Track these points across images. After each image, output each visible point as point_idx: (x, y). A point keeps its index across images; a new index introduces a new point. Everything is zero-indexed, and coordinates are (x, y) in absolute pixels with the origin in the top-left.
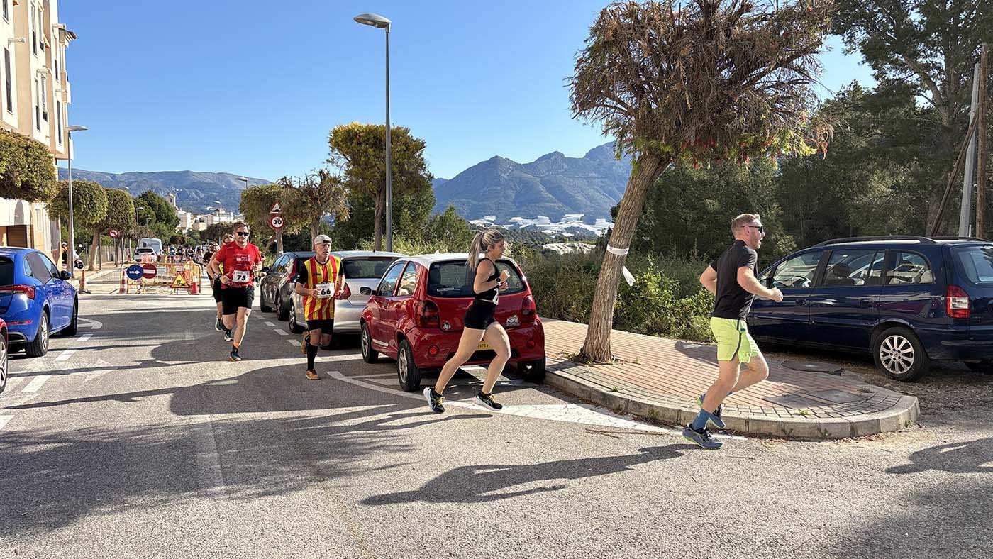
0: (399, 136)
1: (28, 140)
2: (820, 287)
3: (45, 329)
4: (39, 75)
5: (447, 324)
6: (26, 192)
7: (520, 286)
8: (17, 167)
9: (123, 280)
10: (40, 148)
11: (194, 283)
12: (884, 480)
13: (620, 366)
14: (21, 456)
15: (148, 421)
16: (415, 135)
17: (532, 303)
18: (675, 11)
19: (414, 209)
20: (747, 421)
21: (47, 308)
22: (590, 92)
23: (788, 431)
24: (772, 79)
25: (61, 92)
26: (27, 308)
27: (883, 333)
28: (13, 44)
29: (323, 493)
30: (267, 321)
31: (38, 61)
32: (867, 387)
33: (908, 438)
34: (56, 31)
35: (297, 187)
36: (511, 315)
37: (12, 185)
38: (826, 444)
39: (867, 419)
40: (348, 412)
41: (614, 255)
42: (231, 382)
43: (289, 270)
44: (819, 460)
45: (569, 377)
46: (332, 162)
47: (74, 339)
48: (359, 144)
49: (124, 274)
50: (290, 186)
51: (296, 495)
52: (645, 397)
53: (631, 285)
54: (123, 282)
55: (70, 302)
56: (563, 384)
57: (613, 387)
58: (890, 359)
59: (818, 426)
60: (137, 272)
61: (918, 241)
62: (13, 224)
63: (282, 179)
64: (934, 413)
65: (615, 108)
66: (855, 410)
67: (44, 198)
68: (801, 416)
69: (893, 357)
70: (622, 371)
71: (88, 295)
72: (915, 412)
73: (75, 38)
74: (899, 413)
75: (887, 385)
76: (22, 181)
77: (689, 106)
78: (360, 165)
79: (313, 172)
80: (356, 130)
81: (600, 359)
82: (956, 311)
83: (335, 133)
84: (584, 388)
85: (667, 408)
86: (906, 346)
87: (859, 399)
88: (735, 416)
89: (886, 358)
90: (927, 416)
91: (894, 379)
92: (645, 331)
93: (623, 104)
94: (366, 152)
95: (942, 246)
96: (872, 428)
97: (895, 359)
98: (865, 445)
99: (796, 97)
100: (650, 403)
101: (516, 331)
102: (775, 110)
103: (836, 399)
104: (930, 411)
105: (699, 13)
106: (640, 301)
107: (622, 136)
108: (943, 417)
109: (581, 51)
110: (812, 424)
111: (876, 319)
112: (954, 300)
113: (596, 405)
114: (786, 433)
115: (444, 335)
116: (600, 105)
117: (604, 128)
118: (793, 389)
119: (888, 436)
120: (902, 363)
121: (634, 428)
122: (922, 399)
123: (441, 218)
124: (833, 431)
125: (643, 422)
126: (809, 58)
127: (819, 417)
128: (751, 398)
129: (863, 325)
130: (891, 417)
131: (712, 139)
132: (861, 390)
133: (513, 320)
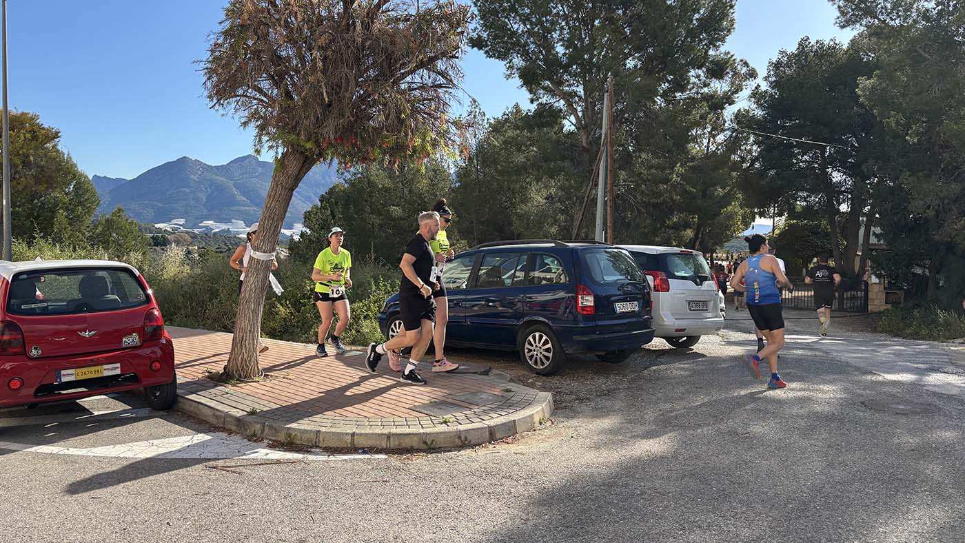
2: (474, 289)
5: (35, 349)
7: (143, 298)
12: (512, 490)
13: (267, 383)
17: (157, 317)
19: (73, 211)
20: (389, 436)
23: (429, 443)
24: (416, 80)
27: (528, 330)
32: (511, 386)
33: (541, 437)
36: (130, 334)
38: (465, 453)
39: (504, 421)
41: (258, 261)
44: (455, 473)
45: (202, 401)
53: (280, 294)
56: (195, 410)
57: (251, 410)
59: (459, 434)
61: (553, 245)
64: (566, 407)
65: (258, 99)
66: (496, 412)
68: (444, 425)
69: (536, 353)
70: (267, 389)
72: (548, 408)
74: (535, 411)
77: (327, 99)
81: (245, 377)
82: (584, 308)
84: (218, 413)
85: (305, 430)
86: (546, 343)
87: (501, 399)
88: (377, 431)
90: (561, 408)
91: (537, 373)
93: (265, 95)
95: (573, 250)
96: (509, 430)
97: (537, 355)
98: (502, 450)
100: (288, 425)
101: (140, 352)
103: (479, 401)
104: (564, 404)
107: (262, 130)
108: (573, 410)
109: (215, 34)
110: (453, 432)
111: (520, 318)
112: (582, 298)
113: (230, 432)
114: (427, 445)
115: (30, 364)
116: (243, 96)
117: (243, 120)
118: (441, 394)
119: (523, 437)
120: (543, 358)
121: (264, 458)
122: (557, 394)
123: (107, 220)
124: (473, 438)
125: (277, 448)
126: (451, 63)
127: (461, 424)
128: (398, 408)
129: (511, 323)
130: (527, 417)
131: (353, 137)
132: (503, 390)
133: (132, 340)
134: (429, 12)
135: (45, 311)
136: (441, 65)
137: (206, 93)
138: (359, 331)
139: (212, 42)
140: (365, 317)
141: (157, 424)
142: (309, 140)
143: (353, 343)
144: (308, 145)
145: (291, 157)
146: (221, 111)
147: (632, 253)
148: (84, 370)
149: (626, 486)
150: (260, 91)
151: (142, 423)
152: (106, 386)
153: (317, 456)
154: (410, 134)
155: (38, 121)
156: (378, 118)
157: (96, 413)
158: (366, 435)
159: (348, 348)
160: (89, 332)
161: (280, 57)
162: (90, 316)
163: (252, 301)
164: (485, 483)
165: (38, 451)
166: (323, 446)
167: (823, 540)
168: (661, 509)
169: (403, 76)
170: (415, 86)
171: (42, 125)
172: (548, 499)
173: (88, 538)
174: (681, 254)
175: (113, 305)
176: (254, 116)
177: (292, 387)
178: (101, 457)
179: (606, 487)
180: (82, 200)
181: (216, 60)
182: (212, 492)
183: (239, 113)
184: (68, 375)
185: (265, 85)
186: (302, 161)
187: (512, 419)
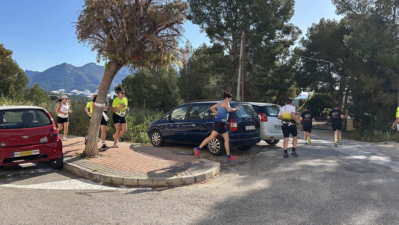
2: (187, 120)
5: (3, 143)
7: (49, 122)
12: (204, 203)
13: (102, 158)
20: (153, 180)
23: (170, 183)
24: (165, 33)
32: (203, 160)
33: (215, 181)
36: (43, 137)
38: (185, 187)
39: (200, 174)
41: (98, 107)
44: (181, 196)
45: (74, 166)
52: (109, 173)
56: (71, 169)
57: (94, 169)
59: (182, 180)
64: (225, 169)
65: (99, 39)
66: (197, 171)
68: (176, 176)
69: (213, 146)
70: (102, 160)
72: (218, 169)
74: (213, 170)
77: (128, 40)
81: (92, 156)
82: (233, 128)
84: (81, 171)
85: (118, 178)
86: (217, 142)
87: (199, 165)
90: (223, 169)
91: (213, 155)
93: (102, 38)
96: (203, 178)
98: (200, 186)
99: (174, 41)
100: (111, 176)
101: (48, 145)
107: (100, 52)
108: (229, 170)
109: (80, 11)
110: (179, 179)
112: (232, 124)
113: (86, 179)
115: (1, 149)
116: (92, 38)
117: (92, 48)
118: (175, 163)
119: (208, 181)
120: (216, 148)
121: (101, 189)
122: (222, 163)
123: (32, 89)
124: (188, 181)
125: (106, 186)
126: (180, 26)
127: (183, 176)
129: (203, 134)
130: (210, 173)
131: (139, 56)
132: (200, 162)
133: (45, 140)
134: (171, 4)
135: (7, 127)
136: (175, 26)
137: (76, 36)
138: (139, 137)
139: (79, 15)
140: (142, 131)
141: (55, 175)
142: (120, 57)
143: (137, 142)
144: (120, 59)
145: (112, 64)
146: (83, 44)
147: (253, 106)
148: (24, 152)
149: (251, 201)
150: (100, 36)
151: (48, 175)
152: (33, 159)
153: (123, 189)
154: (163, 55)
156: (149, 48)
158: (143, 180)
159: (135, 144)
160: (26, 136)
161: (108, 22)
162: (27, 129)
163: (95, 123)
164: (193, 200)
165: (4, 186)
166: (126, 184)
167: (331, 223)
168: (265, 210)
169: (160, 31)
170: (165, 35)
171: (5, 48)
172: (219, 206)
173: (27, 223)
174: (272, 106)
175: (36, 125)
176: (97, 46)
177: (112, 160)
178: (31, 189)
179: (243, 202)
180: (21, 80)
181: (81, 22)
182: (79, 203)
183: (90, 45)
184: (17, 154)
185: (102, 33)
186: (117, 65)
187: (204, 174)
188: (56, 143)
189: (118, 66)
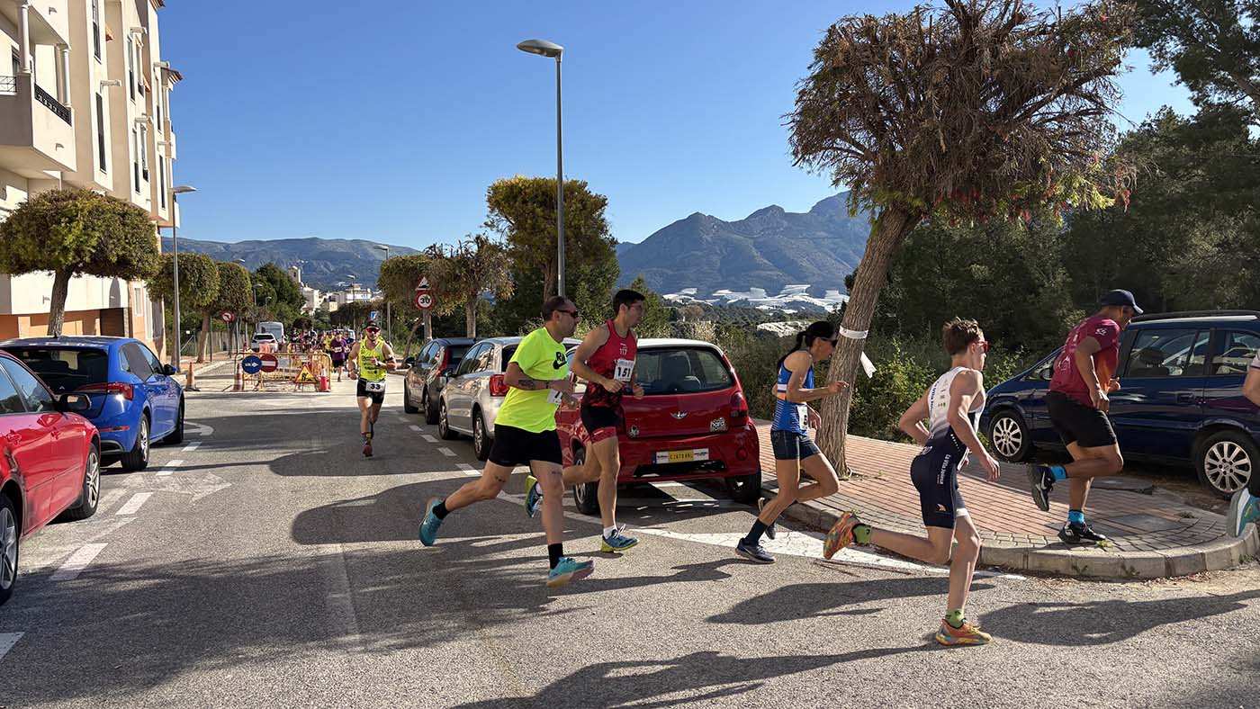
0: (575, 192)
1: (124, 205)
3: (145, 436)
4: (138, 125)
5: (634, 429)
6: (123, 269)
7: (727, 380)
8: (112, 238)
9: (238, 375)
10: (140, 215)
11: (323, 378)
12: (1212, 635)
13: (858, 482)
14: (115, 595)
15: (267, 551)
16: (594, 190)
17: (742, 401)
18: (925, 25)
19: (594, 282)
20: (1026, 555)
21: (147, 411)
22: (816, 131)
23: (1081, 568)
24: (1053, 110)
25: (165, 146)
26: (123, 410)
27: (1208, 440)
28: (106, 88)
29: (480, 644)
30: (413, 424)
31: (136, 108)
32: (1188, 510)
33: (1244, 579)
34: (158, 70)
35: (449, 256)
36: (715, 416)
37: (107, 260)
38: (1133, 586)
39: (1188, 553)
40: (511, 540)
41: (849, 340)
42: (368, 502)
43: (439, 360)
46: (491, 226)
47: (179, 448)
48: (525, 202)
49: (238, 368)
50: (441, 256)
51: (447, 646)
52: (890, 523)
53: (871, 377)
54: (237, 377)
55: (175, 402)
58: (1218, 474)
59: (1122, 563)
60: (254, 365)
61: (1254, 317)
62: (107, 306)
63: (430, 248)
65: (848, 151)
66: (1173, 541)
67: (144, 276)
70: (861, 489)
71: (194, 393)
72: (1253, 543)
73: (180, 79)
74: (1232, 545)
75: (1215, 507)
76: (118, 255)
77: (944, 147)
78: (525, 229)
79: (469, 239)
80: (520, 185)
83: (495, 189)
84: (810, 511)
86: (1240, 456)
87: (1177, 526)
88: (1011, 546)
89: (1214, 471)
92: (890, 436)
93: (858, 145)
94: (533, 212)
96: (1196, 564)
97: (1225, 473)
98: (1189, 589)
99: (1087, 132)
101: (727, 437)
102: (1060, 150)
103: (1146, 527)
105: (956, 27)
106: (883, 398)
107: (857, 187)
109: (803, 80)
110: (1113, 559)
111: (1199, 420)
114: (1078, 571)
115: (631, 442)
116: (830, 148)
117: (833, 177)
119: (1216, 576)
120: (1235, 478)
121: (876, 563)
124: (1143, 570)
126: (1103, 81)
127: (1123, 550)
128: (1030, 524)
129: (1181, 427)
130: (1221, 551)
131: (974, 189)
132: (1179, 515)
133: (719, 424)
134: (1078, 19)
137: (791, 149)
142: (917, 197)
144: (918, 203)
145: (892, 217)
146: (806, 168)
148: (678, 453)
150: (853, 141)
154: (1049, 180)
155: (586, 189)
156: (1009, 164)
157: (680, 500)
158: (997, 550)
160: (681, 413)
169: (1038, 106)
170: (1052, 117)
171: (590, 192)
175: (692, 388)
177: (889, 489)
181: (805, 110)
183: (827, 169)
186: (903, 222)
187: (1200, 552)
188: (744, 434)
189: (907, 221)
